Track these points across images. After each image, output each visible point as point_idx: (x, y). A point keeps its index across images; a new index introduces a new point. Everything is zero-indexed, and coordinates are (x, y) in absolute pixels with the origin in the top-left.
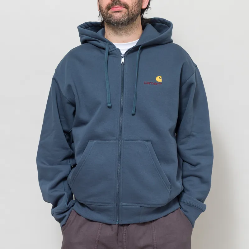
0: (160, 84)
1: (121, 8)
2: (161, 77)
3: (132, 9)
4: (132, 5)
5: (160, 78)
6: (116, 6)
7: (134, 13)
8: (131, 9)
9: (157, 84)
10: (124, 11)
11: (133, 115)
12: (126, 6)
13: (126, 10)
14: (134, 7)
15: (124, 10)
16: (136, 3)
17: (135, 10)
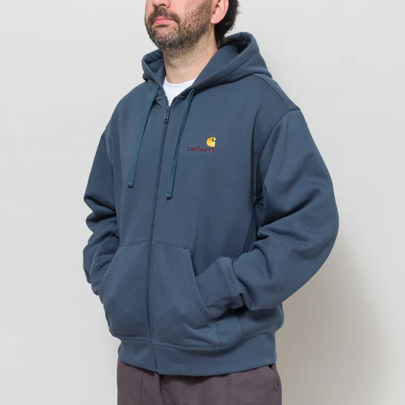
0: (211, 150)
1: (167, 20)
2: (215, 139)
3: (186, 22)
4: (185, 17)
5: (213, 140)
6: (160, 17)
7: (190, 29)
8: (184, 23)
9: (207, 151)
10: (172, 26)
11: (168, 199)
12: (175, 18)
13: (176, 23)
14: (188, 19)
15: (172, 23)
16: (192, 13)
17: (190, 25)
